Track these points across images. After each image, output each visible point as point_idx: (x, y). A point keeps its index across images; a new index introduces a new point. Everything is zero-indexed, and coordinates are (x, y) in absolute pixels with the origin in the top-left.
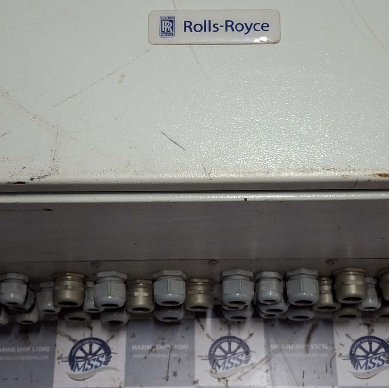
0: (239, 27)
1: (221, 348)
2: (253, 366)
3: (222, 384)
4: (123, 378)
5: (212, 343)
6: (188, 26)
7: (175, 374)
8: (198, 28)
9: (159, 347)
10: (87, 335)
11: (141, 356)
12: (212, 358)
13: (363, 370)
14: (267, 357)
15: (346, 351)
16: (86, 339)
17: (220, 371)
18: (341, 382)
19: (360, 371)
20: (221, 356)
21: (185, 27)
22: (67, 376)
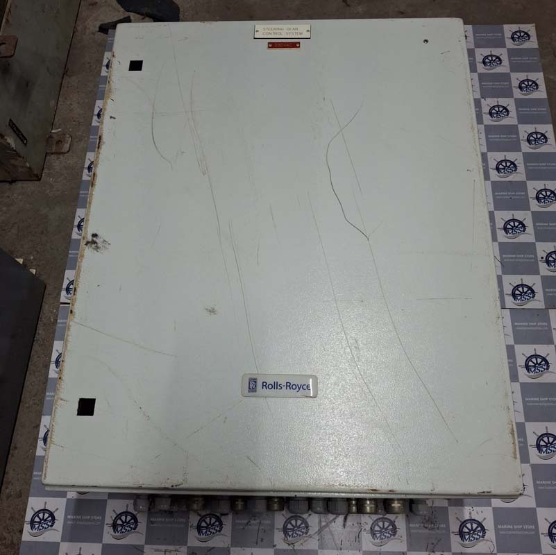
0: (294, 387)
1: (291, 523)
2: (310, 536)
3: (290, 548)
4: (230, 543)
5: (285, 520)
6: (265, 385)
7: (262, 540)
8: (270, 387)
9: (252, 522)
10: (208, 512)
11: (242, 527)
12: (285, 530)
13: (378, 541)
14: (319, 530)
15: (368, 528)
16: (208, 515)
17: (290, 539)
18: (365, 548)
19: (376, 541)
20: (291, 529)
21: (263, 386)
22: (196, 539)
